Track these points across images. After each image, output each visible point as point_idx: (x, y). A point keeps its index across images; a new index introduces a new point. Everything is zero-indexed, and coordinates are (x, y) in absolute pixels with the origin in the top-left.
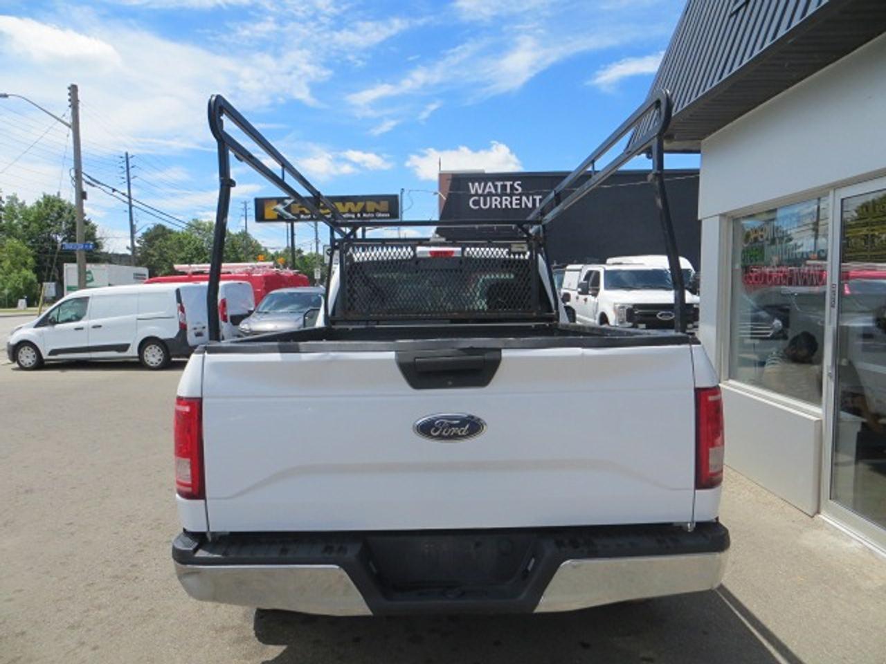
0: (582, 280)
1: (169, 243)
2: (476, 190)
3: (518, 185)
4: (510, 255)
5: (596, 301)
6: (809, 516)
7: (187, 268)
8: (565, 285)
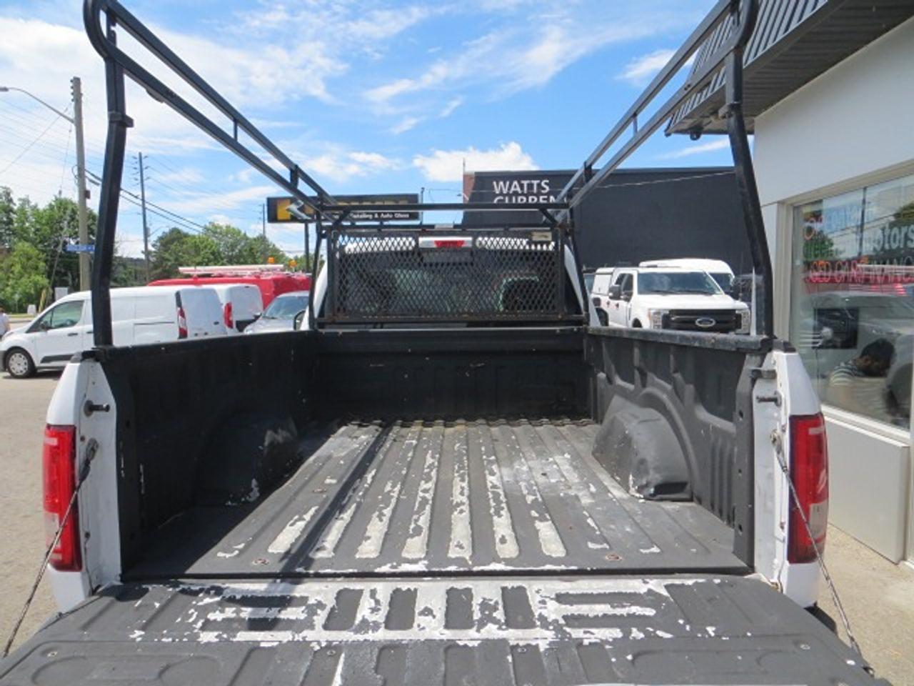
0: (613, 284)
1: (185, 246)
2: (501, 189)
3: (546, 184)
4: (530, 246)
5: (629, 306)
6: (893, 563)
7: (191, 271)
8: (595, 289)
